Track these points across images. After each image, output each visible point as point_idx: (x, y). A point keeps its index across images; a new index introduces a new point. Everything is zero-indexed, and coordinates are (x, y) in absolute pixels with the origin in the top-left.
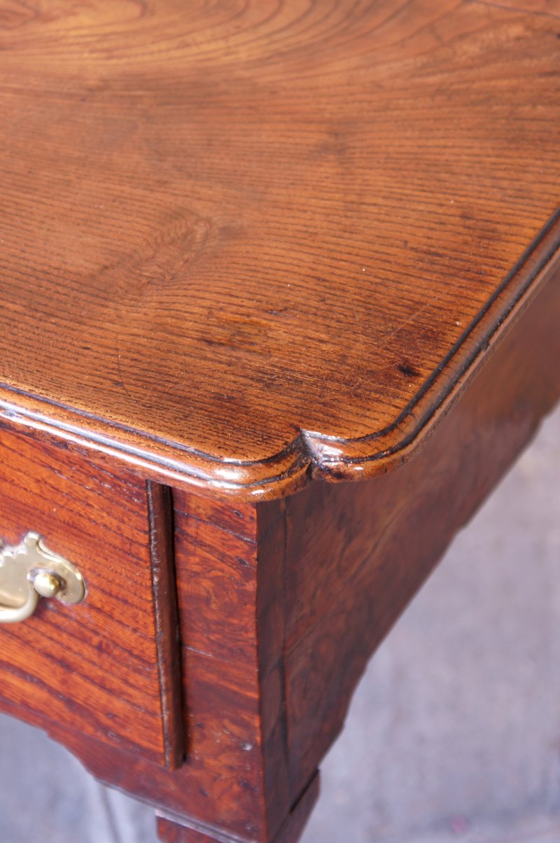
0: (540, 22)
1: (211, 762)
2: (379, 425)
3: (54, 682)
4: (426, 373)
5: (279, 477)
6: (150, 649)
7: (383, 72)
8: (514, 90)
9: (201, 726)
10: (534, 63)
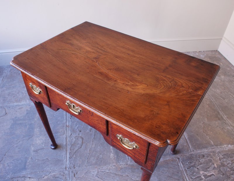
0: (188, 91)
1: (148, 164)
2: (175, 139)
3: (133, 155)
4: (179, 133)
5: (164, 145)
6: (145, 154)
7: (172, 95)
8: (186, 99)
9: (148, 161)
10: (188, 96)
